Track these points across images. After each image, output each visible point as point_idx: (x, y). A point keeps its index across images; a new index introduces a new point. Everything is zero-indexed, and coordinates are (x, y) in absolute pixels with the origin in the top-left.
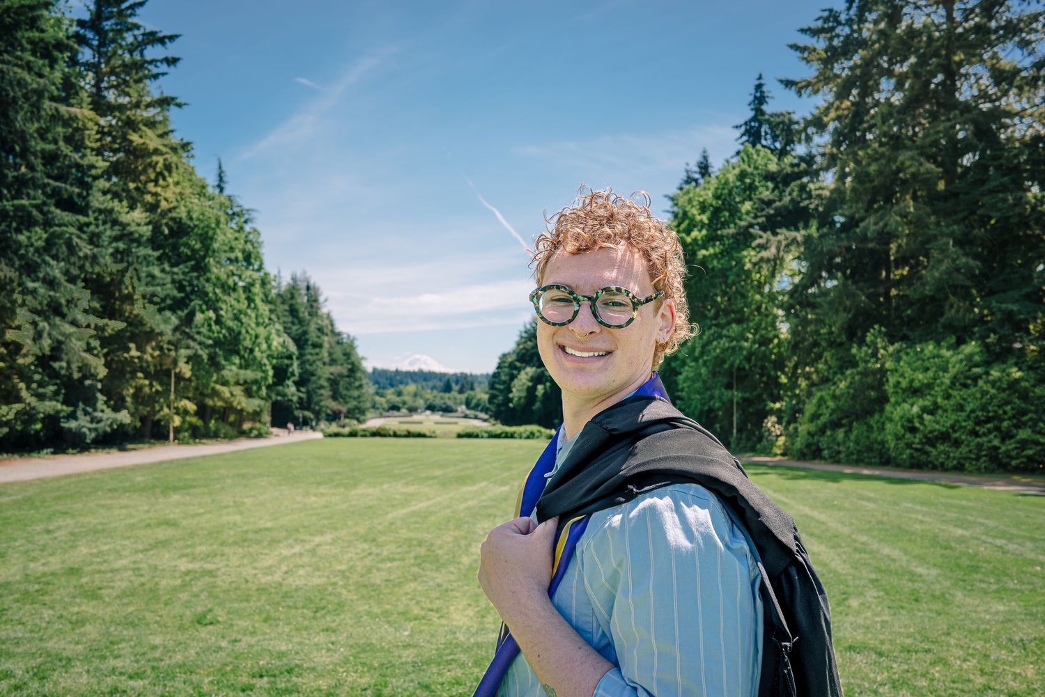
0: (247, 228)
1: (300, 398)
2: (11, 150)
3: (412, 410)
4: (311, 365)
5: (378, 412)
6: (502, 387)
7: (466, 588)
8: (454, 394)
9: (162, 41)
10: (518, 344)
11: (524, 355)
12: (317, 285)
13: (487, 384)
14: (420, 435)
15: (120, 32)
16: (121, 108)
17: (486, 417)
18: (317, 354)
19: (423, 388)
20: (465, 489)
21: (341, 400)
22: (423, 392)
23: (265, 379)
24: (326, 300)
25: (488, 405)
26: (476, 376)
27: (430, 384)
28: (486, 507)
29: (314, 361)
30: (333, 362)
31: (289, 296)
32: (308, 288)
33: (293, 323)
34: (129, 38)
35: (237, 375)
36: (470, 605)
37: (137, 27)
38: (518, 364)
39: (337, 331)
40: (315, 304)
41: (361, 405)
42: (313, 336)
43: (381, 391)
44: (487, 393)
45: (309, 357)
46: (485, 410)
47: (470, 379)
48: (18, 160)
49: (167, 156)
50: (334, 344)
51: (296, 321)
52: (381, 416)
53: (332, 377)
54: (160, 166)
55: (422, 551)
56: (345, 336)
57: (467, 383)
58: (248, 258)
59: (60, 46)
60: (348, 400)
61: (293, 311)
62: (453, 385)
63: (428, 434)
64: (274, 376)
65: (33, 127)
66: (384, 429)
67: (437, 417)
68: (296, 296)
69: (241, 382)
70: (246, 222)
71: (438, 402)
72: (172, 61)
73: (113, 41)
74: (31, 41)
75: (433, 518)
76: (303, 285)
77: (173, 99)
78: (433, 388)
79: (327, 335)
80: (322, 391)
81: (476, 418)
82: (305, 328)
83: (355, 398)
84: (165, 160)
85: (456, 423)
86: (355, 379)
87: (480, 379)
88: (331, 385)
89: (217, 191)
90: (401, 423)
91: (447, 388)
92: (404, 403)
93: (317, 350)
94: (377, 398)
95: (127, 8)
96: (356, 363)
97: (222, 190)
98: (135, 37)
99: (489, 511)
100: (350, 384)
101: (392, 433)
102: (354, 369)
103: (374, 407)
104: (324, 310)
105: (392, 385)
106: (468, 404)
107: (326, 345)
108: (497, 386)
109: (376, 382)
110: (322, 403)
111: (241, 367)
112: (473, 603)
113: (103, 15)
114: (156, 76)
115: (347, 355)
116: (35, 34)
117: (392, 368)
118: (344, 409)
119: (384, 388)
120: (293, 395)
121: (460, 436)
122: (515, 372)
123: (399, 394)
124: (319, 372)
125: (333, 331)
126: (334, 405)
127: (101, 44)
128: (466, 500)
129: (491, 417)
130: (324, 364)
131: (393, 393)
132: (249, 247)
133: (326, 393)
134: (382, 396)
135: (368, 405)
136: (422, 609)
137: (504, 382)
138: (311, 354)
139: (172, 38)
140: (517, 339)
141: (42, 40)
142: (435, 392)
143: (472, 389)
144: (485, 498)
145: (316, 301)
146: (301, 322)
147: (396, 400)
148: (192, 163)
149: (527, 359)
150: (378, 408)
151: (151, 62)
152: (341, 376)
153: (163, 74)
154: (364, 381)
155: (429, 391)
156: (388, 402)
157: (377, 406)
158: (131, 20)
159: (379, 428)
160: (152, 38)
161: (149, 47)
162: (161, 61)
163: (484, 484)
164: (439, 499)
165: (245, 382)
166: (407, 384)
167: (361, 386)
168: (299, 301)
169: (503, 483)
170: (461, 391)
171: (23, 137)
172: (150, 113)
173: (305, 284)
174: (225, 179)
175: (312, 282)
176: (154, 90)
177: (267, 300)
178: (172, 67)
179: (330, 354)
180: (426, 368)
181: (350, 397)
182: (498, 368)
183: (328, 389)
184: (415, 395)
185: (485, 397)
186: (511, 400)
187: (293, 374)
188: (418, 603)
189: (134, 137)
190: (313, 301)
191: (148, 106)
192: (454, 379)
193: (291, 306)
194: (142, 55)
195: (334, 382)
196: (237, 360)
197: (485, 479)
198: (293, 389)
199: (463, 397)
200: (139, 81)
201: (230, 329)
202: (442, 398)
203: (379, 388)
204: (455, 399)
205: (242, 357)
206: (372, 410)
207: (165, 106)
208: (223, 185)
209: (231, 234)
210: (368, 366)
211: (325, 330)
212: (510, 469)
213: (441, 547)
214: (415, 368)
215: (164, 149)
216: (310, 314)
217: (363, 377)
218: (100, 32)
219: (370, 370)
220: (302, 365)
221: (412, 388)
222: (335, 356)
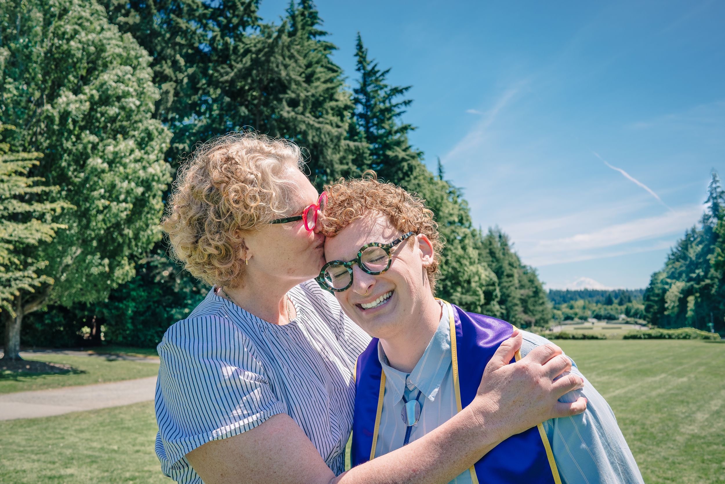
0: (459, 200)
1: (502, 313)
2: (325, 173)
3: (584, 319)
4: (507, 289)
5: (557, 321)
6: (656, 299)
7: (691, 462)
8: (615, 306)
9: (401, 92)
10: (667, 265)
11: (673, 273)
12: (506, 234)
13: (642, 297)
14: (593, 338)
15: (376, 91)
16: (381, 136)
17: (644, 322)
18: (511, 281)
19: (589, 302)
20: (650, 379)
21: (530, 314)
22: (590, 306)
23: (479, 300)
24: (513, 244)
25: (644, 313)
26: (631, 291)
27: (595, 299)
28: (677, 395)
29: (509, 287)
30: (522, 287)
31: (488, 243)
32: (500, 237)
33: (493, 261)
34: (382, 93)
35: (461, 298)
36: (700, 477)
37: (386, 86)
38: (669, 281)
39: (523, 265)
40: (505, 247)
41: (545, 316)
42: (507, 269)
43: (557, 306)
44: (643, 304)
45: (505, 284)
46: (644, 318)
47: (627, 294)
48: (329, 178)
49: (409, 162)
50: (522, 274)
51: (494, 260)
52: (560, 324)
53: (523, 297)
54: (406, 168)
55: (638, 429)
56: (528, 268)
57: (625, 297)
58: (461, 221)
59: (346, 108)
60: (535, 313)
61: (492, 253)
62: (614, 299)
63: (599, 336)
64: (485, 299)
65: (336, 157)
66: (565, 334)
67: (603, 324)
68: (493, 242)
69: (464, 303)
70: (458, 197)
71: (603, 313)
72: (407, 103)
73: (374, 97)
74: (332, 109)
75: (633, 403)
76: (496, 235)
77: (410, 126)
78: (597, 302)
79: (516, 268)
80: (516, 308)
81: (636, 323)
82: (500, 264)
83: (540, 312)
84: (409, 164)
85: (620, 328)
86: (540, 298)
87: (635, 294)
88: (522, 303)
89: (439, 178)
90: (576, 329)
91: (609, 302)
92: (576, 314)
93: (511, 279)
94: (556, 311)
95: (380, 76)
96: (539, 287)
97: (441, 177)
98: (386, 92)
99: (680, 398)
100: (536, 302)
101: (571, 336)
102: (537, 292)
103: (554, 317)
104: (512, 251)
105: (565, 301)
106: (628, 313)
107: (516, 275)
108: (652, 298)
109: (553, 300)
110: (517, 316)
111: (462, 293)
112: (703, 476)
113: (367, 83)
114: (399, 114)
115: (531, 281)
116: (333, 104)
117: (564, 289)
118: (533, 320)
119: (559, 303)
120: (498, 311)
121: (626, 338)
122: (667, 287)
123: (572, 308)
124: (513, 294)
125: (520, 265)
126: (526, 317)
127: (368, 100)
128: (655, 388)
129: (649, 322)
130: (516, 288)
131: (567, 307)
132: (462, 212)
133: (519, 308)
134: (558, 309)
135: (550, 316)
136: (659, 477)
137: (658, 295)
138: (507, 282)
139: (407, 89)
140: (666, 260)
141: (337, 106)
142: (600, 305)
143: (630, 301)
144: (670, 387)
145: (506, 245)
146: (498, 260)
147: (570, 312)
148: (423, 162)
149: (677, 276)
150: (557, 319)
151: (395, 106)
152: (529, 297)
153: (404, 112)
154: (546, 299)
155: (595, 304)
156: (563, 313)
157: (556, 317)
158: (382, 83)
159: (561, 333)
160: (396, 91)
161: (394, 97)
162: (401, 104)
163: (663, 375)
164: (630, 387)
165: (466, 304)
166: (576, 300)
167: (543, 303)
168: (495, 246)
169: (680, 375)
170: (621, 303)
171: (331, 164)
172: (396, 137)
173: (498, 235)
174: (443, 170)
175: (503, 232)
176: (398, 123)
177: (476, 248)
178: (408, 106)
179: (520, 281)
180: (590, 288)
181: (536, 311)
182: (651, 284)
183: (520, 305)
184: (584, 308)
185: (642, 307)
186: (666, 309)
187: (496, 296)
188: (653, 472)
189: (389, 153)
190: (504, 245)
191: (396, 132)
192: (614, 294)
193: (490, 249)
194: (390, 103)
195: (524, 301)
196: (459, 289)
197: (663, 372)
198: (497, 307)
199: (623, 308)
200: (389, 119)
201: (454, 268)
202: (605, 310)
203: (556, 304)
204: (617, 309)
205: (463, 287)
206: (553, 320)
207: (405, 131)
208: (442, 175)
209: (451, 206)
210: (546, 288)
211: (515, 265)
212: (681, 364)
213: (652, 426)
214: (581, 288)
215: (407, 158)
216: (504, 254)
217: (544, 296)
218: (366, 94)
219: (548, 291)
220: (501, 290)
221: (580, 303)
222: (523, 283)
